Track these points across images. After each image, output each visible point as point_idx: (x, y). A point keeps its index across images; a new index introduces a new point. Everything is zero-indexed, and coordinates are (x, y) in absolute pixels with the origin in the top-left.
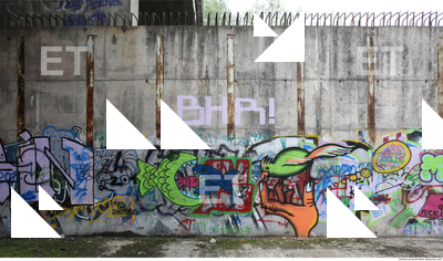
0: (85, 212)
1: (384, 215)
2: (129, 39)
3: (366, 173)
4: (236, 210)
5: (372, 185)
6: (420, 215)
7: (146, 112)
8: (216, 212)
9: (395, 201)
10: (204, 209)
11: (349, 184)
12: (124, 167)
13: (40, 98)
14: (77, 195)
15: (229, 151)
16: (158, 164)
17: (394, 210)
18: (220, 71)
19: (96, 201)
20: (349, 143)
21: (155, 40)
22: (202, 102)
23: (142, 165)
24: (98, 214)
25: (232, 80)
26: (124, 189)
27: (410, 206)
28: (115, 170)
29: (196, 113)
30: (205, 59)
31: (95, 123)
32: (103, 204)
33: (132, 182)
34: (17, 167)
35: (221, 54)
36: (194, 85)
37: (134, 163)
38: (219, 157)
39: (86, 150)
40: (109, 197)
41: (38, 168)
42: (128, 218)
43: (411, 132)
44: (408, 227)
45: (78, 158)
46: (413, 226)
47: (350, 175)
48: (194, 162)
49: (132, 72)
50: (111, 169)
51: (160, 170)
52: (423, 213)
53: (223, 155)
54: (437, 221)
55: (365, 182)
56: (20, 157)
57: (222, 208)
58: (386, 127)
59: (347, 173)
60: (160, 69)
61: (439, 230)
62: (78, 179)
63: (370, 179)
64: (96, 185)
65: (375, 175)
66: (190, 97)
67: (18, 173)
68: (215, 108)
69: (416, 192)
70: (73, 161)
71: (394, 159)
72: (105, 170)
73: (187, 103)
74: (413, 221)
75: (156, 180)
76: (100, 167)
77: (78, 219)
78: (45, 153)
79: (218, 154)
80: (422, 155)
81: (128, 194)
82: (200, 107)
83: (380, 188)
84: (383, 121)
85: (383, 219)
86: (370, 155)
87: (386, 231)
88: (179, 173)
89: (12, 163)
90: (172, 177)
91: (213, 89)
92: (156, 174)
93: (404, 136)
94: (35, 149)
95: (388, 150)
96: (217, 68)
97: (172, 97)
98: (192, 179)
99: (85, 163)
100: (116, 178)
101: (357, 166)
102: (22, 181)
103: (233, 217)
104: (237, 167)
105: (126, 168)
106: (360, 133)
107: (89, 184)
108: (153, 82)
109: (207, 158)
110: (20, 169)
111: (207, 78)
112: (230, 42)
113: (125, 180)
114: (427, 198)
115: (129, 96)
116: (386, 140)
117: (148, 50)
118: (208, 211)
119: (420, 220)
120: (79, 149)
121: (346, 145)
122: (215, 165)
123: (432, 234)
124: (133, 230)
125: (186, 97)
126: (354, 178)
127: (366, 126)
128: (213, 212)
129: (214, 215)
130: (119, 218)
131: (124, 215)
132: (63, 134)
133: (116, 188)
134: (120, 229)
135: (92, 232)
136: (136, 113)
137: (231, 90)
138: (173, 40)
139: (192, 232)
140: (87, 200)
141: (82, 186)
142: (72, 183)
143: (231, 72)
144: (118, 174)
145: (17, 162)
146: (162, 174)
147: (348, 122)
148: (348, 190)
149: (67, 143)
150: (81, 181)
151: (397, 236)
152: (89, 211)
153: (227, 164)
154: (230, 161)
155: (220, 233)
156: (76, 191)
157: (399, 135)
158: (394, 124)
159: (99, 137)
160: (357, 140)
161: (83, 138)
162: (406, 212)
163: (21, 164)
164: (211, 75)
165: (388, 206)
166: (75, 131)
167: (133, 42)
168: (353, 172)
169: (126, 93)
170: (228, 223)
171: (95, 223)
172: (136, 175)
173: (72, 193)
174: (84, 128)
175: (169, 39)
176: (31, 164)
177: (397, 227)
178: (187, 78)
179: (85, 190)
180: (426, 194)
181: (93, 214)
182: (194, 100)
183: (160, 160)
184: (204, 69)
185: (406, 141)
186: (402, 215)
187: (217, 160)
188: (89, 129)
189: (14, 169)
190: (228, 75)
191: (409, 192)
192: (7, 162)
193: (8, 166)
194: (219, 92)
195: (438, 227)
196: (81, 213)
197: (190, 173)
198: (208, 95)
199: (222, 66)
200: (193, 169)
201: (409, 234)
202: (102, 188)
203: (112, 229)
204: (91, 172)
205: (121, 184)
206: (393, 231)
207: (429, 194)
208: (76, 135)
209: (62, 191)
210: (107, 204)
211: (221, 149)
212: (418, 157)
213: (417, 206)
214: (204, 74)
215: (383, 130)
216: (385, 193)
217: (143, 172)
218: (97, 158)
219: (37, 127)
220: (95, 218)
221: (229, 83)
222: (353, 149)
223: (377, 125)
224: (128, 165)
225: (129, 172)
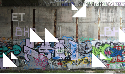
0: (76, 62)
2: (89, 10)
4: (123, 62)
7: (95, 32)
8: (117, 62)
10: (113, 61)
12: (88, 49)
13: (61, 28)
14: (73, 57)
15: (121, 44)
16: (99, 48)
18: (118, 20)
19: (79, 59)
21: (97, 11)
22: (112, 29)
23: (94, 48)
24: (79, 63)
25: (121, 22)
26: (88, 55)
28: (85, 49)
29: (110, 33)
30: (113, 16)
31: (79, 35)
32: (81, 60)
33: (90, 53)
34: (54, 48)
35: (118, 15)
36: (109, 24)
37: (91, 47)
38: (118, 46)
39: (76, 43)
40: (83, 58)
41: (61, 49)
42: (89, 64)
45: (74, 46)
48: (110, 47)
49: (91, 20)
50: (84, 49)
51: (99, 49)
53: (119, 45)
56: (55, 46)
57: (119, 61)
60: (99, 19)
62: (73, 52)
64: (79, 54)
66: (108, 28)
67: (54, 50)
68: (116, 31)
70: (72, 47)
73: (107, 30)
75: (98, 52)
76: (81, 48)
77: (73, 64)
78: (63, 44)
79: (117, 44)
81: (89, 57)
82: (111, 31)
88: (105, 50)
89: (52, 47)
90: (103, 51)
91: (115, 25)
92: (98, 50)
94: (60, 43)
96: (117, 19)
97: (103, 28)
98: (109, 52)
99: (76, 47)
100: (85, 52)
102: (55, 53)
103: (122, 64)
104: (123, 48)
105: (89, 49)
107: (77, 54)
108: (97, 23)
109: (114, 46)
110: (55, 49)
111: (114, 22)
112: (121, 11)
113: (88, 52)
115: (89, 27)
117: (95, 14)
118: (114, 62)
120: (74, 43)
122: (116, 48)
124: (91, 68)
125: (107, 28)
128: (116, 62)
129: (116, 63)
130: (86, 64)
131: (88, 63)
132: (69, 38)
133: (85, 55)
134: (86, 67)
135: (78, 68)
136: (92, 32)
137: (121, 26)
138: (103, 11)
139: (109, 68)
140: (76, 59)
141: (75, 54)
142: (71, 53)
143: (121, 20)
144: (86, 51)
145: (54, 47)
146: (100, 51)
149: (70, 41)
150: (74, 53)
152: (77, 62)
153: (120, 48)
154: (121, 47)
155: (118, 69)
156: (73, 56)
159: (80, 39)
161: (75, 40)
163: (55, 48)
164: (115, 21)
166: (73, 37)
167: (90, 11)
169: (88, 26)
170: (121, 66)
171: (78, 66)
172: (92, 51)
173: (71, 57)
174: (75, 37)
175: (102, 10)
176: (58, 47)
178: (107, 22)
179: (75, 55)
181: (78, 63)
182: (110, 29)
183: (99, 46)
184: (113, 19)
187: (117, 47)
188: (77, 37)
189: (53, 49)
190: (120, 21)
192: (51, 47)
194: (117, 26)
196: (74, 62)
197: (109, 50)
198: (114, 27)
199: (118, 18)
200: (110, 49)
202: (81, 55)
203: (84, 67)
204: (78, 50)
205: (87, 54)
208: (73, 39)
209: (68, 56)
210: (82, 60)
211: (118, 43)
214: (113, 21)
217: (94, 50)
218: (80, 46)
219: (60, 36)
220: (79, 64)
221: (120, 24)
224: (89, 48)
225: (89, 50)
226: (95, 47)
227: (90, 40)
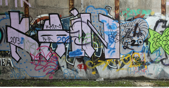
0: (114, 64)
12: (140, 34)
14: (109, 52)
16: (162, 32)
19: (121, 56)
23: (152, 32)
24: (123, 65)
26: (140, 48)
28: (134, 36)
31: (121, 4)
32: (126, 58)
33: (145, 44)
34: (70, 33)
37: (147, 31)
39: (115, 22)
40: (130, 53)
41: (83, 35)
42: (142, 67)
45: (110, 27)
50: (132, 35)
51: (163, 35)
56: (72, 27)
62: (110, 41)
64: (122, 45)
67: (70, 38)
70: (106, 29)
72: (127, 36)
75: (161, 42)
76: (124, 33)
77: (109, 68)
78: (88, 24)
81: (143, 52)
89: (66, 31)
92: (161, 38)
94: (81, 21)
99: (114, 31)
100: (134, 41)
102: (73, 43)
105: (141, 34)
107: (116, 45)
110: (72, 35)
113: (141, 42)
120: (111, 22)
124: (146, 75)
130: (137, 67)
131: (140, 65)
132: (99, 11)
133: (134, 47)
134: (137, 75)
135: (119, 76)
140: (115, 56)
141: (112, 46)
142: (106, 44)
144: (135, 39)
145: (70, 30)
146: (164, 39)
149: (102, 18)
150: (112, 43)
152: (117, 63)
156: (108, 50)
159: (123, 13)
161: (113, 14)
163: (72, 31)
166: (107, 8)
171: (121, 71)
172: (148, 39)
173: (106, 51)
174: (113, 7)
176: (79, 31)
179: (114, 49)
181: (119, 65)
183: (163, 29)
188: (117, 8)
189: (68, 34)
192: (63, 30)
193: (64, 33)
196: (111, 64)
202: (126, 47)
203: (132, 75)
204: (118, 37)
205: (138, 45)
208: (108, 12)
209: (99, 49)
210: (128, 58)
217: (152, 37)
218: (122, 28)
219: (82, 6)
220: (121, 67)
224: (143, 32)
225: (143, 37)
226: (155, 30)
227: (144, 15)
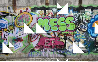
1: (19, 47)
3: (11, 27)
5: (14, 33)
6: (36, 47)
9: (25, 41)
11: (3, 33)
17: (24, 45)
20: (4, 13)
27: (32, 43)
43: (32, 7)
44: (30, 53)
46: (33, 53)
47: (4, 28)
52: (37, 46)
54: (43, 50)
55: (11, 32)
58: (21, 5)
59: (2, 28)
61: (45, 54)
63: (13, 30)
65: (16, 28)
69: (34, 36)
71: (24, 21)
74: (33, 50)
80: (37, 19)
83: (18, 34)
84: (20, 2)
85: (19, 49)
86: (14, 19)
87: (20, 55)
93: (29, 9)
95: (22, 17)
101: (7, 24)
106: (9, 8)
114: (40, 39)
116: (21, 12)
119: (36, 50)
121: (2, 14)
123: (41, 56)
126: (6, 30)
127: (12, 5)
147: (3, 3)
148: (3, 36)
151: (25, 58)
157: (27, 9)
158: (25, 4)
160: (7, 12)
162: (30, 46)
165: (21, 43)
168: (5, 27)
177: (25, 53)
180: (39, 37)
185: (30, 12)
186: (28, 48)
191: (31, 36)
195: (44, 53)
201: (31, 56)
206: (24, 55)
207: (41, 37)
212: (36, 20)
213: (35, 43)
215: (20, 7)
216: (20, 37)
222: (5, 16)
223: (17, 4)
